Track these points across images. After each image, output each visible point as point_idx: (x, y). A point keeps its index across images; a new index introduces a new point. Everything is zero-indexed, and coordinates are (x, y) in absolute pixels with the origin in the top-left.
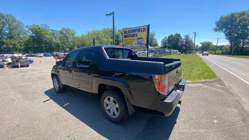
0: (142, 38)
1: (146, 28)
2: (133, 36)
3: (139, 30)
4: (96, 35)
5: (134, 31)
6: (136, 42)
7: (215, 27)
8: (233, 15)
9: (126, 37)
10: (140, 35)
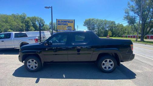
0: (71, 27)
1: (73, 21)
2: (65, 24)
3: (69, 22)
4: (4, 18)
5: (65, 21)
6: (67, 29)
7: (84, 24)
8: (90, 19)
9: (59, 24)
10: (69, 24)
